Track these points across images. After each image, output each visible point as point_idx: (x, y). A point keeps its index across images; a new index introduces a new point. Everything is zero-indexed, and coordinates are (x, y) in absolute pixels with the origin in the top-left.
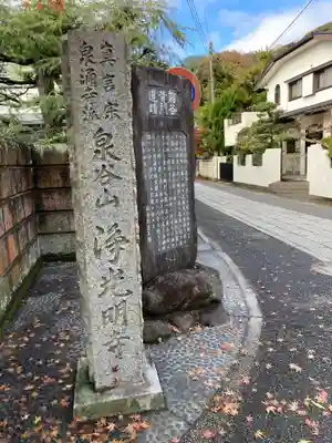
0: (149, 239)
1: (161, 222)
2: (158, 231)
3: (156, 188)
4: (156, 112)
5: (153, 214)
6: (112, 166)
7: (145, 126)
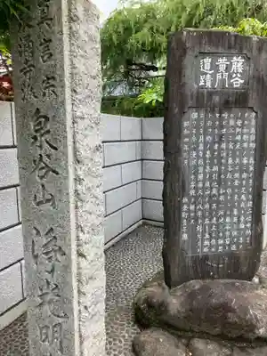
0: (185, 236)
1: (204, 217)
2: (199, 228)
3: (201, 177)
4: (209, 84)
5: (192, 207)
6: (48, 156)
7: (190, 103)
